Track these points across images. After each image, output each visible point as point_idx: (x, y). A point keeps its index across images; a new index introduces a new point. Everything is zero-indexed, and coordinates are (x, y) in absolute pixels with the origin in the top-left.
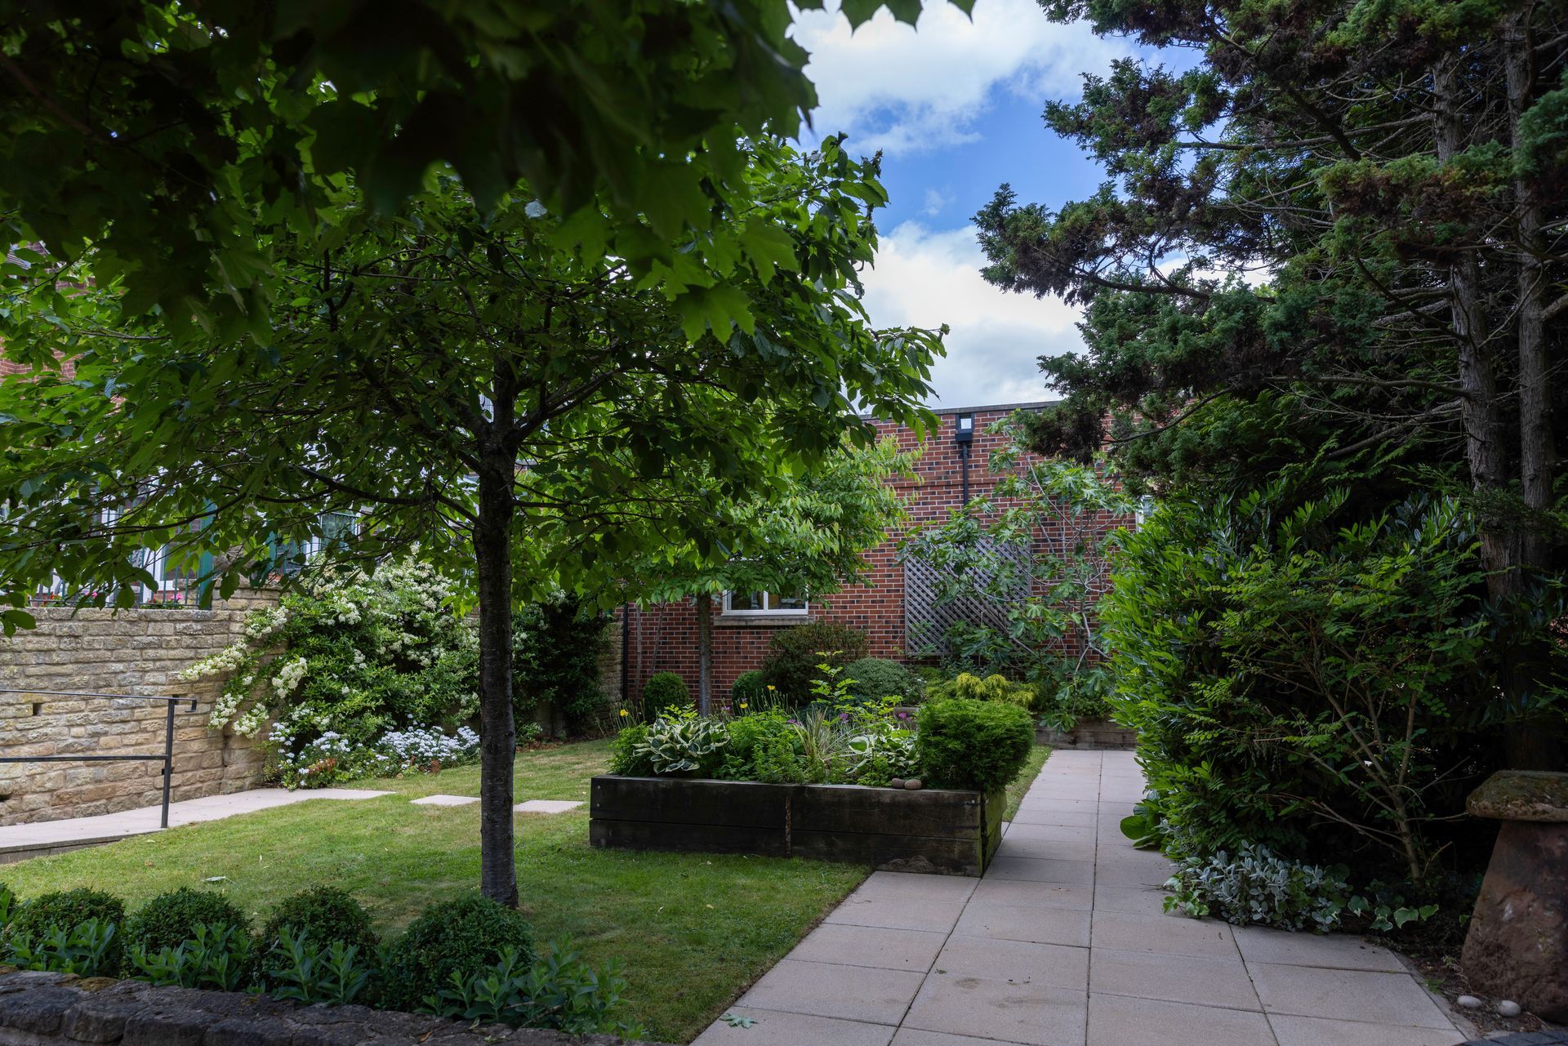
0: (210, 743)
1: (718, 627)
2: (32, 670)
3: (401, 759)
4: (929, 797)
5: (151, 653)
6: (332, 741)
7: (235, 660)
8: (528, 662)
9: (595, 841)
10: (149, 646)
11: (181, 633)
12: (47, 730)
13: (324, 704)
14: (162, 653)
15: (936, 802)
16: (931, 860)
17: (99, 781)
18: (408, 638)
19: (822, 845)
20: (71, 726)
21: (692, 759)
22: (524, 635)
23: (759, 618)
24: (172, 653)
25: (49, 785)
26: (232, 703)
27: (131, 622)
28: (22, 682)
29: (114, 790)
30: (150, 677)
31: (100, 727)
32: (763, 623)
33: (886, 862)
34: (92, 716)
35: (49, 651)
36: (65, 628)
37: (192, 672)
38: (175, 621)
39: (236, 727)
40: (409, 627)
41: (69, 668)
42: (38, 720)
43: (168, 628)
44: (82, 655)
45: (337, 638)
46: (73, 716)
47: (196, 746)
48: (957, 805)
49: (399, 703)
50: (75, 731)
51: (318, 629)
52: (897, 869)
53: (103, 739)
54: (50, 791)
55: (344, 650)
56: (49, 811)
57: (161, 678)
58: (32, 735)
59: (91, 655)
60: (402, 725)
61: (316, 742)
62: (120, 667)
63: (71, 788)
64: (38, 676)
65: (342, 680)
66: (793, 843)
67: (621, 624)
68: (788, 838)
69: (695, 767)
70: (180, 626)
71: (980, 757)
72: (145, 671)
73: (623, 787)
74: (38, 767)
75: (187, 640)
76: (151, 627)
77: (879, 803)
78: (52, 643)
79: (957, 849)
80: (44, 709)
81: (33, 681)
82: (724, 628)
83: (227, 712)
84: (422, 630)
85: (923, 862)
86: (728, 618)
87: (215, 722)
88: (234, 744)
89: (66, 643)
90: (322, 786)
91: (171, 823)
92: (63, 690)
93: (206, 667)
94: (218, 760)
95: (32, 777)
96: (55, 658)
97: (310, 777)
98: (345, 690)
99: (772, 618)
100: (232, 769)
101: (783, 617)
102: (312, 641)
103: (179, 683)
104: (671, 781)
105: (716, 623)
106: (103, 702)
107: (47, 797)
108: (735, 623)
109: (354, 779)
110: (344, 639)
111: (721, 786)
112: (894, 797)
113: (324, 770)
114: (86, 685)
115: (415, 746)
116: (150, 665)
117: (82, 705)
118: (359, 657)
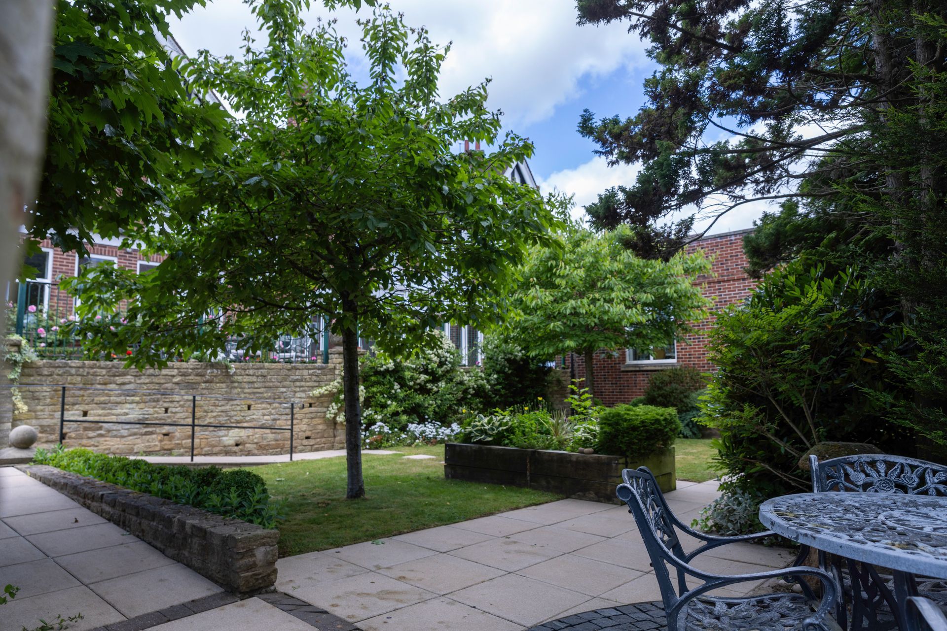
0: (328, 426)
1: (623, 371)
2: (246, 391)
3: (416, 438)
4: (595, 459)
5: (298, 384)
6: (381, 427)
7: (336, 387)
8: (499, 390)
9: (447, 475)
10: (297, 380)
11: (312, 375)
12: (254, 417)
13: (379, 409)
14: (303, 384)
15: (598, 461)
16: (596, 494)
17: (277, 440)
18: (423, 377)
19: (544, 483)
20: (264, 415)
21: (490, 436)
22: (495, 376)
23: (647, 365)
24: (308, 384)
25: (255, 441)
26: (335, 407)
27: (289, 370)
28: (243, 396)
29: (284, 445)
30: (298, 395)
31: (277, 416)
32: (649, 368)
33: (574, 494)
34: (273, 411)
35: (253, 382)
36: (259, 372)
37: (316, 392)
38: (309, 369)
39: (338, 419)
40: (426, 372)
41: (262, 390)
42: (250, 412)
43: (305, 372)
44: (267, 384)
45: (385, 377)
46: (264, 411)
47: (321, 427)
48: (609, 464)
49: (421, 410)
50: (266, 417)
51: (377, 373)
52: (580, 498)
53: (278, 422)
54: (256, 443)
55: (390, 382)
56: (256, 452)
57: (303, 395)
58: (248, 418)
59: (271, 384)
60: (422, 421)
61: (373, 427)
62: (284, 390)
63: (265, 443)
64: (249, 393)
65: (389, 398)
66: (531, 481)
67: (569, 370)
68: (529, 478)
69: (490, 439)
70: (311, 372)
71: (624, 437)
72: (295, 392)
73: (458, 448)
74: (250, 432)
75: (314, 378)
76: (298, 372)
77: (571, 461)
78: (254, 379)
79: (609, 488)
80: (252, 408)
81: (247, 395)
82: (627, 371)
83: (333, 411)
84: (432, 373)
85: (592, 495)
86: (629, 366)
87: (328, 416)
88: (338, 427)
89: (260, 378)
90: (376, 448)
91: (294, 459)
92: (261, 399)
93: (322, 390)
94: (331, 434)
95: (248, 436)
96: (256, 385)
97: (371, 444)
98: (389, 402)
99: (655, 365)
100: (338, 438)
101: (661, 365)
102: (373, 378)
103: (311, 398)
104: (477, 446)
105: (622, 369)
106: (277, 405)
107: (255, 446)
108: (633, 369)
109: (392, 446)
110: (388, 377)
111: (499, 449)
112: (578, 457)
113: (376, 441)
114: (270, 398)
115: (424, 432)
116: (298, 389)
117: (268, 406)
118: (397, 386)
